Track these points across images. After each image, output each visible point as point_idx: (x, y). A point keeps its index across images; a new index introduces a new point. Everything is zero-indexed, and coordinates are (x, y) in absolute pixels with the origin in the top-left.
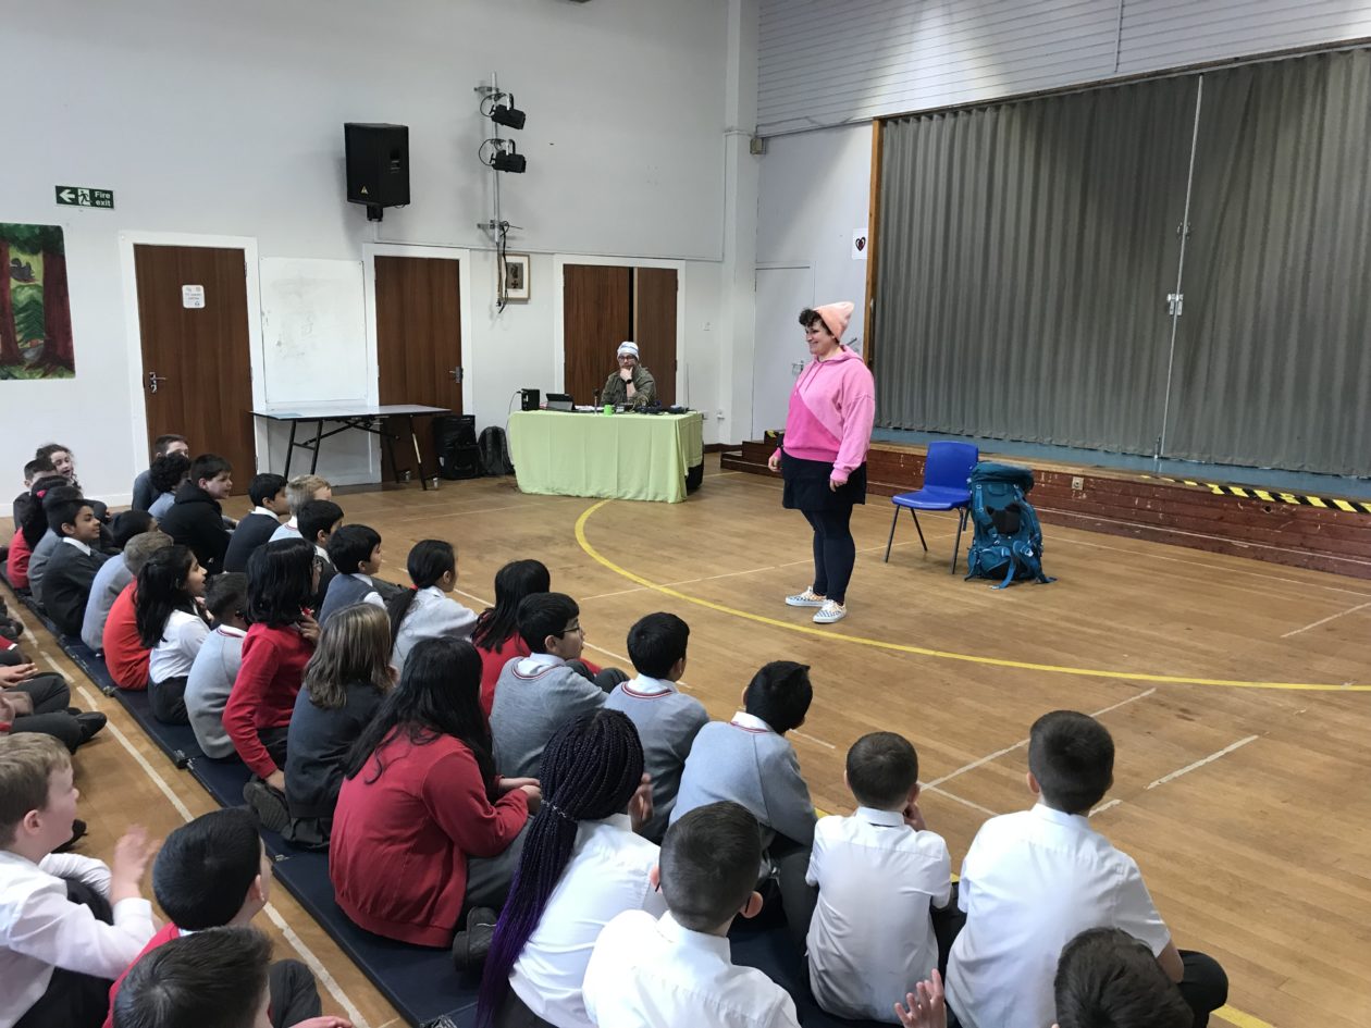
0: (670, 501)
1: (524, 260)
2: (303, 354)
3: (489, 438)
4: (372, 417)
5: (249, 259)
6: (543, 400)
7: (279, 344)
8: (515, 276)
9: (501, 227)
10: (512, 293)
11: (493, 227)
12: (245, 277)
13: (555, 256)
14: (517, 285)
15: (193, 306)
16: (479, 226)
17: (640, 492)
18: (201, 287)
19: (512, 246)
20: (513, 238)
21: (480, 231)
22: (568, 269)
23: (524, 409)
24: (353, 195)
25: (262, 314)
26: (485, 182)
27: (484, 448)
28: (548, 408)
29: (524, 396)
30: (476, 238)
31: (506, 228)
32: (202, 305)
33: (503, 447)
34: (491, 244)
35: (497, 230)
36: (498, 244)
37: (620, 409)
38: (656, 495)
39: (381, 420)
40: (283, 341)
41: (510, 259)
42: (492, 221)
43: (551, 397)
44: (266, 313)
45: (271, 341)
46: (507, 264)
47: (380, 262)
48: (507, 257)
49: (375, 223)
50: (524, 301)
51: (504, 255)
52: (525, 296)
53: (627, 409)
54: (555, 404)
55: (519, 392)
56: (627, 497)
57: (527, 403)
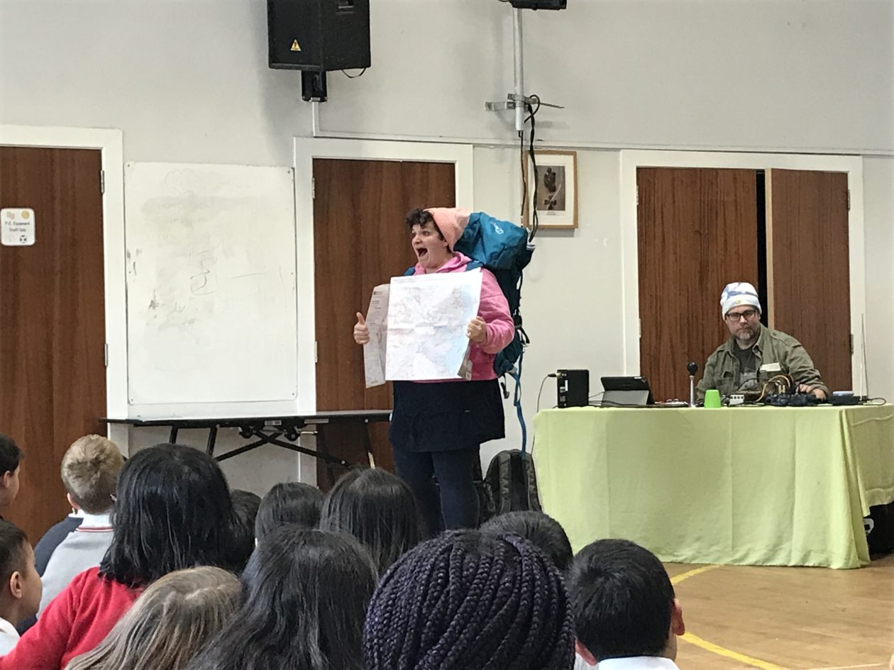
0: (835, 566)
1: (566, 162)
2: (192, 322)
3: (505, 469)
5: (109, 166)
7: (153, 304)
8: (552, 189)
9: (527, 106)
10: (546, 218)
11: (512, 106)
12: (101, 195)
13: (621, 152)
14: (556, 204)
15: (18, 243)
16: (489, 105)
17: (775, 549)
18: (31, 212)
19: (546, 138)
20: (548, 125)
21: (491, 116)
22: (646, 176)
23: (561, 405)
24: (278, 57)
25: (127, 255)
26: (498, 30)
28: (604, 404)
29: (560, 383)
30: (483, 125)
31: (534, 107)
32: (31, 241)
33: (531, 487)
34: (509, 135)
35: (518, 110)
36: (521, 134)
37: (737, 399)
38: (806, 556)
40: (159, 300)
41: (542, 160)
42: (510, 96)
43: (611, 384)
44: (133, 254)
45: (140, 301)
46: (536, 169)
47: (322, 168)
48: (536, 157)
49: (314, 105)
50: (568, 231)
51: (532, 153)
52: (570, 222)
54: (616, 395)
55: (553, 376)
56: (751, 559)
57: (565, 394)
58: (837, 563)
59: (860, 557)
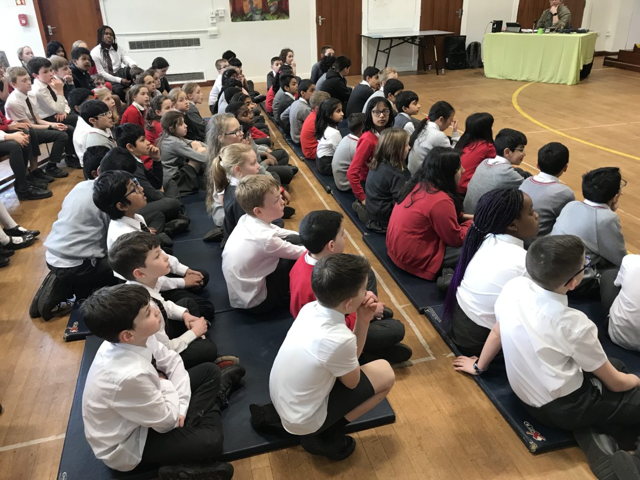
0: (568, 84)
3: (472, 48)
4: (416, 37)
6: (504, 26)
17: (551, 78)
23: (493, 32)
27: (469, 53)
28: (506, 31)
29: (494, 25)
33: (479, 53)
37: (548, 31)
38: (561, 81)
39: (420, 39)
43: (509, 25)
53: (552, 31)
54: (510, 29)
55: (491, 22)
56: (544, 81)
57: (495, 28)
58: (569, 83)
59: (577, 81)
